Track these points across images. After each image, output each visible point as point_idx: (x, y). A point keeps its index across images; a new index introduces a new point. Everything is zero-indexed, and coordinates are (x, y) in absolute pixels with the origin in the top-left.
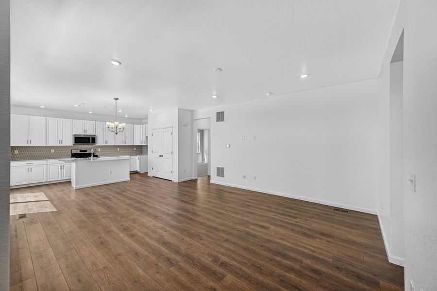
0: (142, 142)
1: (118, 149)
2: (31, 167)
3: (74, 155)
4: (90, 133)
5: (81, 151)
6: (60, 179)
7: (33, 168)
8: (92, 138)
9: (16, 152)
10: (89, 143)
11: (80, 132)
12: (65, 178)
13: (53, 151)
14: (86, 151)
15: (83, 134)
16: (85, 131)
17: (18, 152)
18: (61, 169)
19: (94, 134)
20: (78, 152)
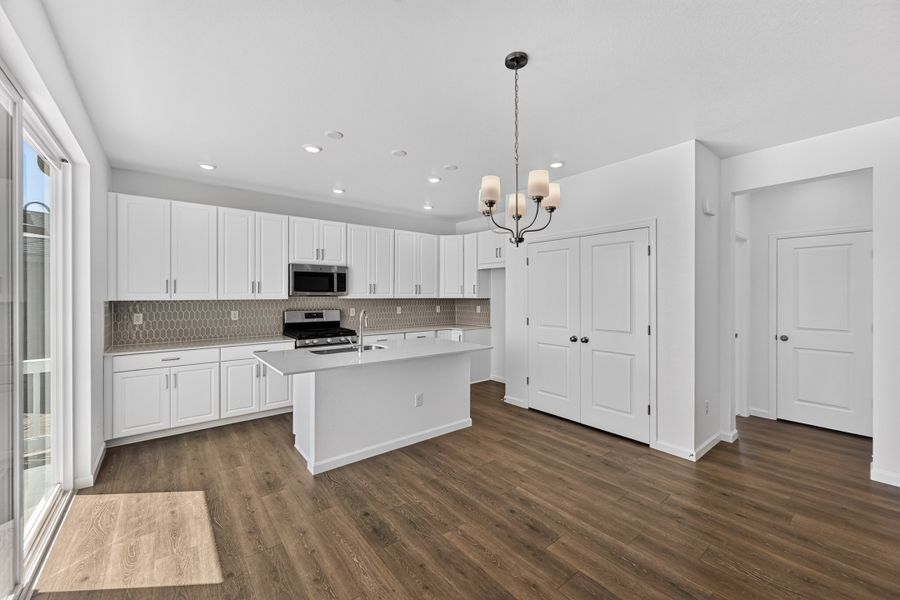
0: (463, 287)
1: (399, 309)
2: (174, 370)
3: (291, 330)
4: (332, 260)
5: (308, 316)
6: (254, 408)
7: (180, 376)
8: (339, 275)
9: (138, 319)
10: (332, 290)
11: (308, 259)
12: (270, 405)
13: (235, 315)
14: (320, 315)
15: (314, 261)
16: (320, 253)
17: (144, 319)
18: (258, 376)
19: (342, 263)
20: (300, 318)
